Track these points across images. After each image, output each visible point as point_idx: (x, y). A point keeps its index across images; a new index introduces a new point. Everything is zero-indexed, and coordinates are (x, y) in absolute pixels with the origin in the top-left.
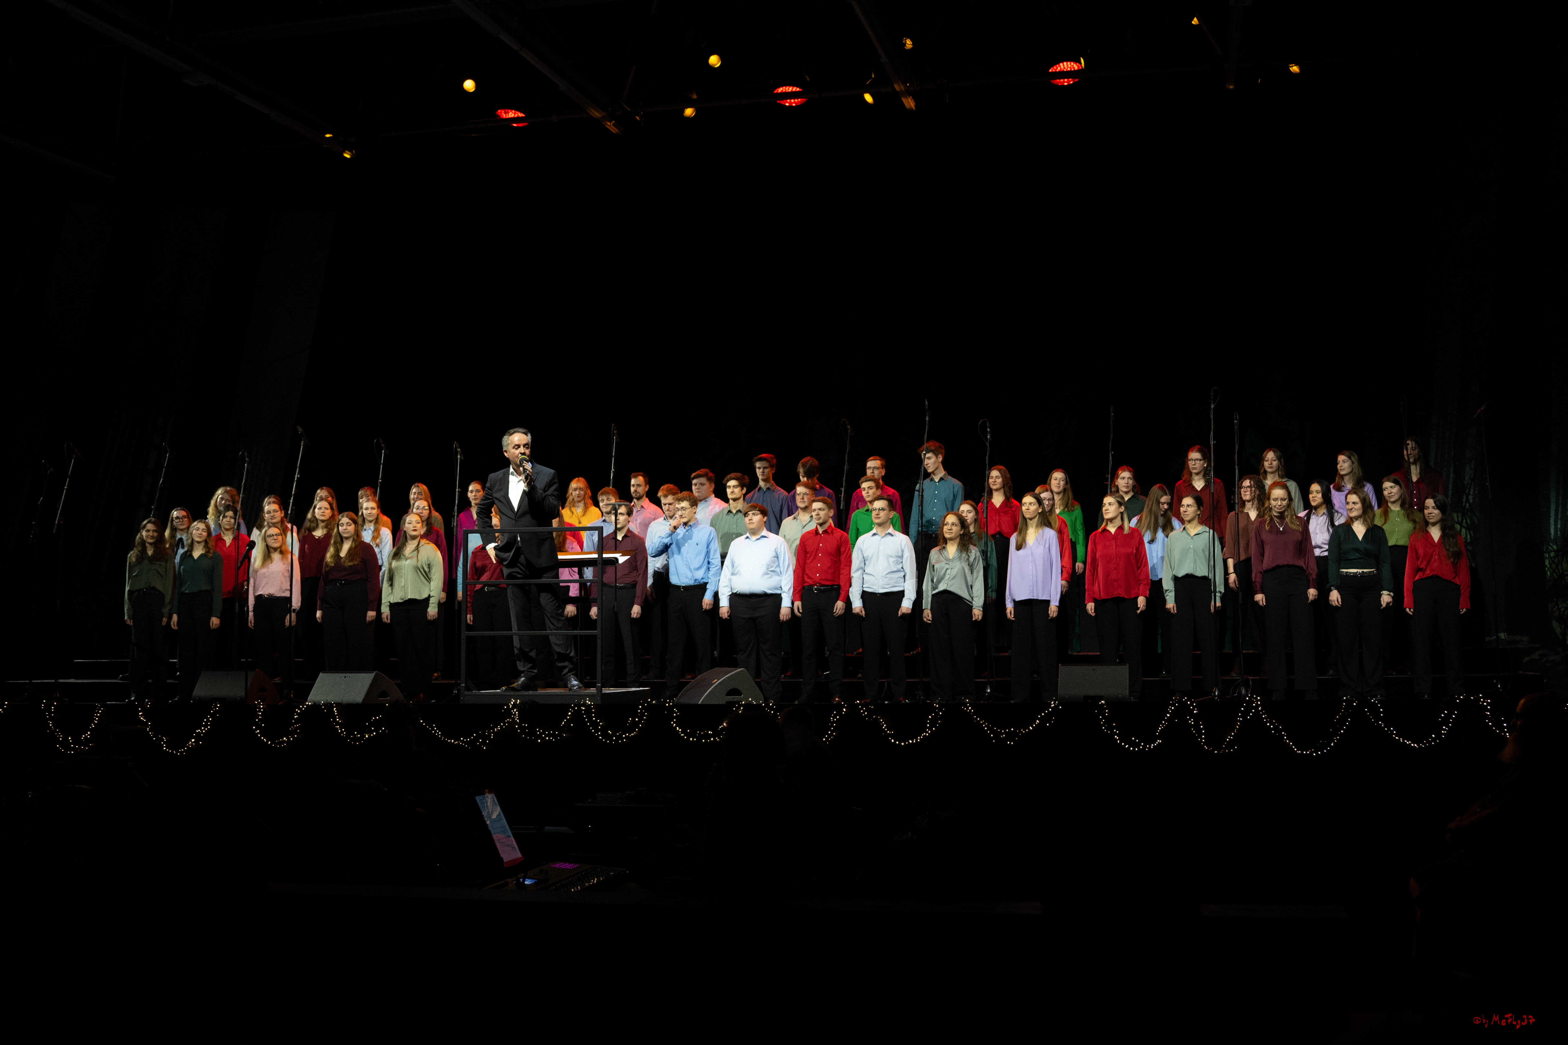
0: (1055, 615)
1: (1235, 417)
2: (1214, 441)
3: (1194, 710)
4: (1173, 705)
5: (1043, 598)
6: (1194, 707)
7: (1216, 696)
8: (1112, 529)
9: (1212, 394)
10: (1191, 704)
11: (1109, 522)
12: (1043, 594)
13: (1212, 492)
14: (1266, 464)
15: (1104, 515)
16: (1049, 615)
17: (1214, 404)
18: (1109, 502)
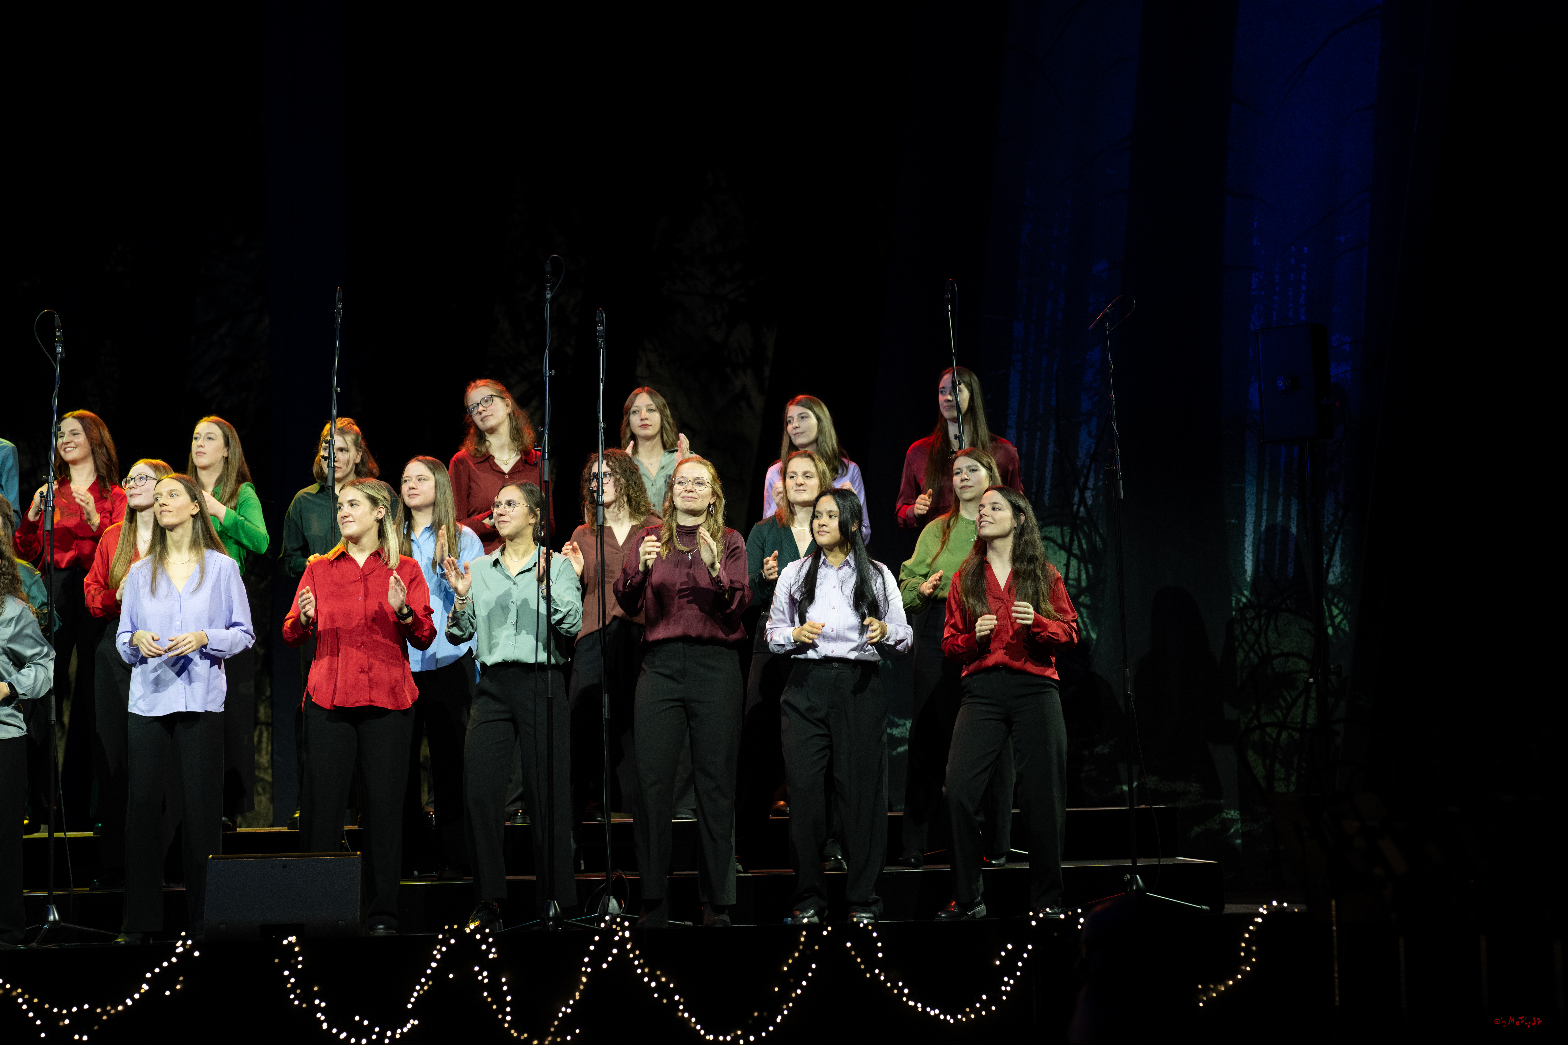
1: (597, 319)
2: (550, 371)
3: (488, 951)
4: (444, 942)
6: (490, 946)
7: (550, 919)
8: (360, 557)
9: (548, 268)
11: (350, 543)
13: (546, 479)
14: (635, 420)
15: (341, 527)
17: (551, 290)
18: (350, 498)
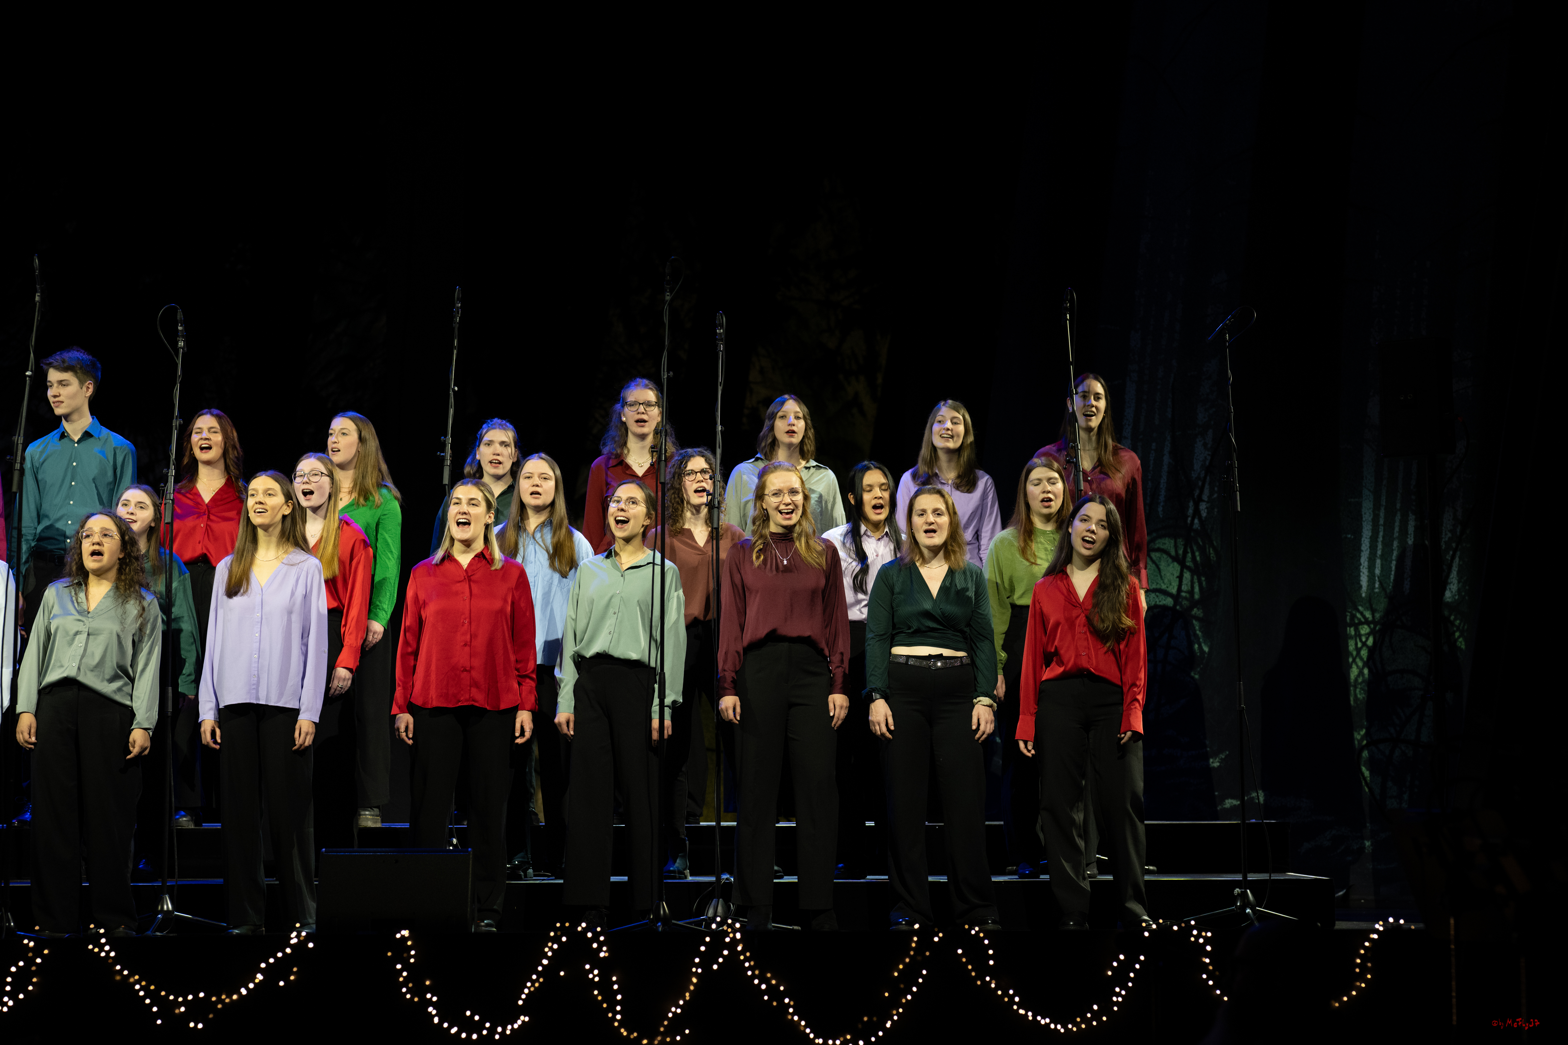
0: (309, 741)
1: (717, 322)
2: (668, 372)
3: (599, 949)
4: (556, 939)
5: (280, 704)
6: (601, 944)
8: (465, 559)
9: (667, 269)
10: (595, 938)
12: (281, 695)
13: (662, 480)
14: (781, 426)
16: (294, 740)
17: (671, 292)
18: (471, 497)
